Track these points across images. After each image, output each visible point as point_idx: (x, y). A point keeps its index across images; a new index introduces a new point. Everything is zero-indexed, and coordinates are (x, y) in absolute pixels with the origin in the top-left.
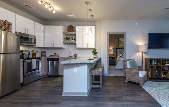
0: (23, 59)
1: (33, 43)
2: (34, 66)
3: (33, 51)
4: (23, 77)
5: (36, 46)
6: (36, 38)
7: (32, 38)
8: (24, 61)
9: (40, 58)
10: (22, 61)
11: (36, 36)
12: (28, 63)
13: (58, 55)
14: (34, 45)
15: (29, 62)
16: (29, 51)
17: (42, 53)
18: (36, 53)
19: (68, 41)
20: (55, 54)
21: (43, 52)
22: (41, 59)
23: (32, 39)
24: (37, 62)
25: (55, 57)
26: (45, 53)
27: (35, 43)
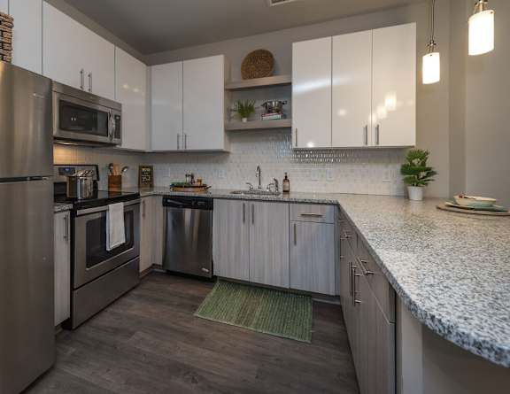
0: (71, 206)
1: (110, 132)
2: (116, 234)
3: (111, 165)
4: (72, 289)
5: (120, 144)
6: (120, 111)
7: (107, 113)
8: (73, 214)
9: (136, 196)
10: (64, 214)
11: (120, 105)
12: (89, 224)
13: (203, 182)
14: (115, 140)
15: (98, 216)
16: (97, 166)
17: (141, 173)
18: (123, 175)
19: (245, 120)
20: (189, 179)
21: (144, 170)
22: (142, 199)
23: (107, 116)
24: (125, 214)
25: (191, 193)
26: (151, 173)
27: (118, 133)
